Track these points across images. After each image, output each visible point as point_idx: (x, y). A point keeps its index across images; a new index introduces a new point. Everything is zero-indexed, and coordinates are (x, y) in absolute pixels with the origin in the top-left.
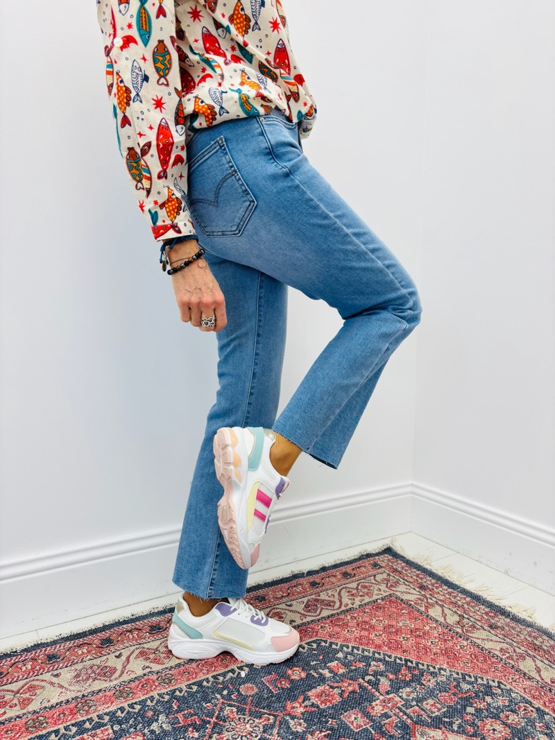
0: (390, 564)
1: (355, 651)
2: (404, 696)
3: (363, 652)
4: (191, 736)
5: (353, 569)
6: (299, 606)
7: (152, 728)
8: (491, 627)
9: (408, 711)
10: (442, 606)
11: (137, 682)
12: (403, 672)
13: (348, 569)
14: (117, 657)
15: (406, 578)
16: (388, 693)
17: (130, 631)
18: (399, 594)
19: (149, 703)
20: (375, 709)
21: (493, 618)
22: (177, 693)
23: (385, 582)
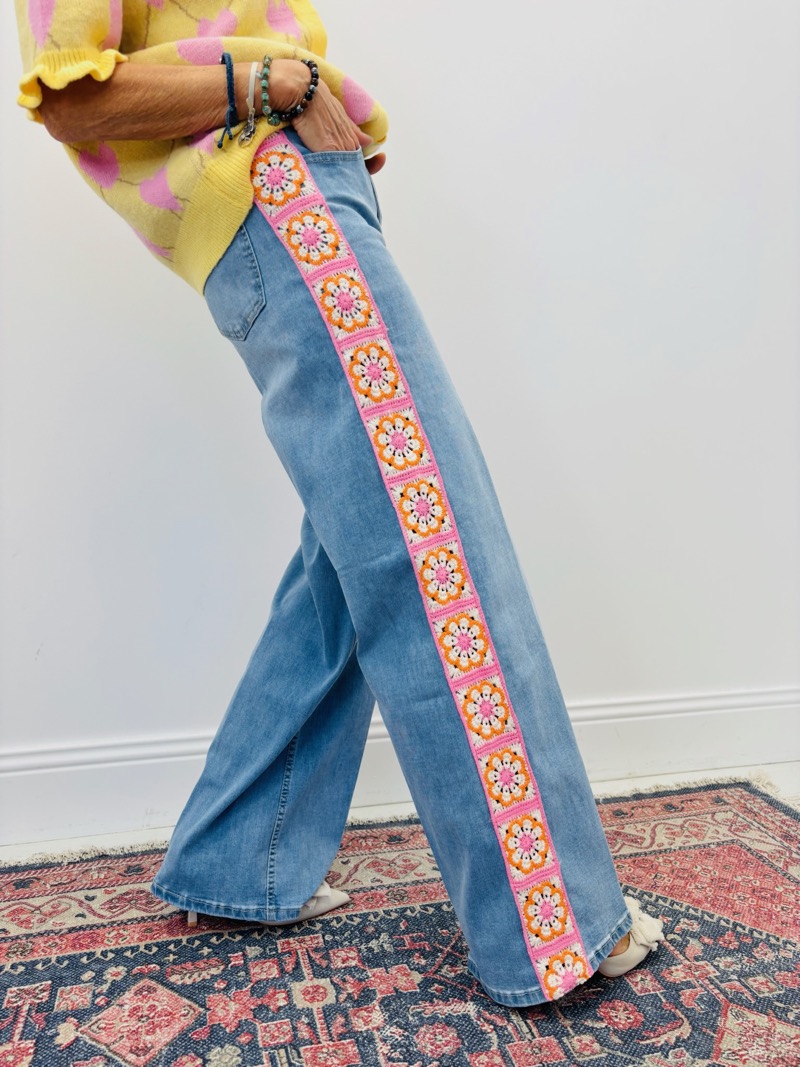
0: (743, 801)
1: (661, 902)
2: (722, 966)
3: (672, 905)
4: (416, 962)
5: (682, 802)
7: (370, 945)
9: (723, 985)
11: (361, 894)
12: (726, 937)
13: (675, 800)
14: (344, 863)
15: (763, 822)
16: (696, 959)
17: (364, 838)
18: (746, 842)
19: (371, 917)
20: (674, 974)
22: (408, 912)
23: (729, 823)
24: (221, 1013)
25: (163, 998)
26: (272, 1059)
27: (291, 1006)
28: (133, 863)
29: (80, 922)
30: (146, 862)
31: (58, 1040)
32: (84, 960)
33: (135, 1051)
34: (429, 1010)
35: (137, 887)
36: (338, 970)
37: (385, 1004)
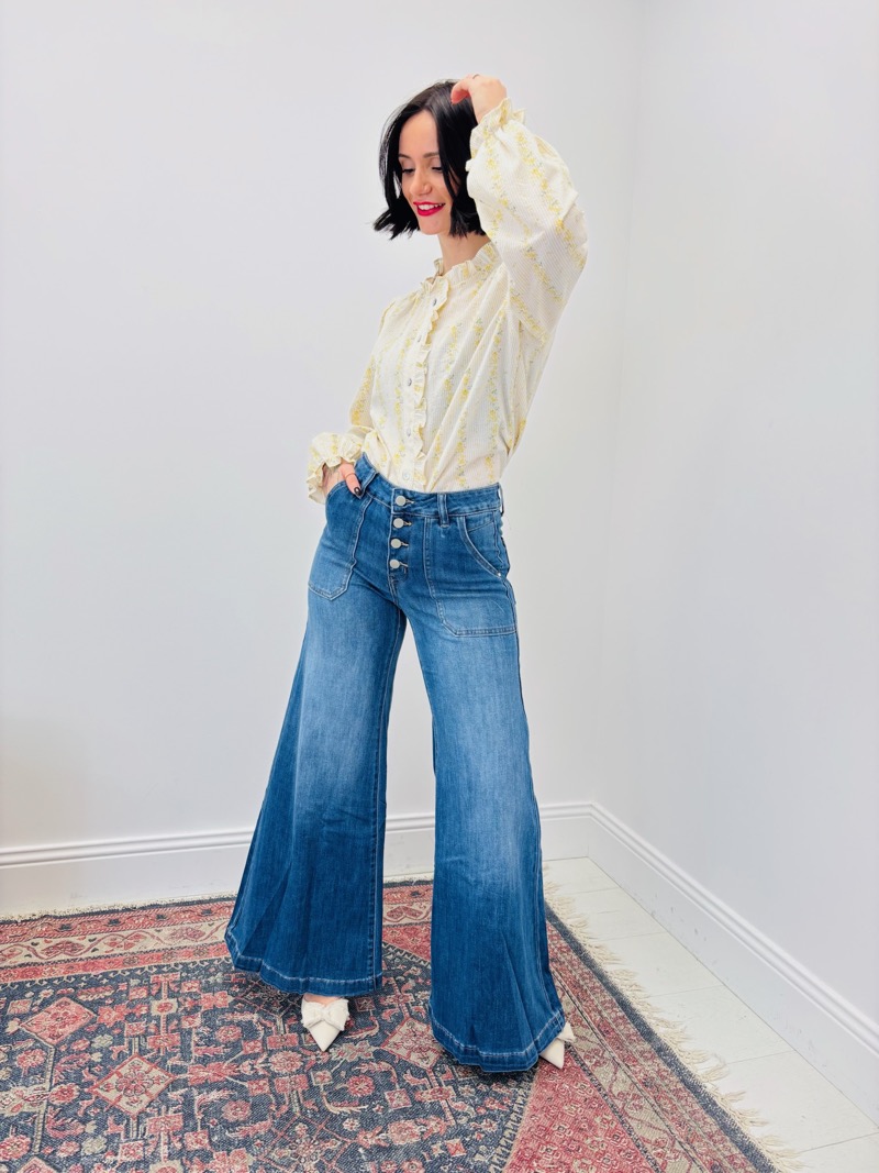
4: (233, 990)
7: (209, 979)
9: (412, 1008)
16: (406, 992)
19: (216, 962)
21: (562, 952)
24: (106, 1017)
25: (73, 1007)
26: (130, 1043)
27: (149, 1014)
28: (65, 924)
29: (28, 960)
30: (74, 923)
31: (7, 1030)
33: (52, 1037)
34: (229, 1017)
35: (66, 939)
36: (184, 994)
37: (205, 1014)
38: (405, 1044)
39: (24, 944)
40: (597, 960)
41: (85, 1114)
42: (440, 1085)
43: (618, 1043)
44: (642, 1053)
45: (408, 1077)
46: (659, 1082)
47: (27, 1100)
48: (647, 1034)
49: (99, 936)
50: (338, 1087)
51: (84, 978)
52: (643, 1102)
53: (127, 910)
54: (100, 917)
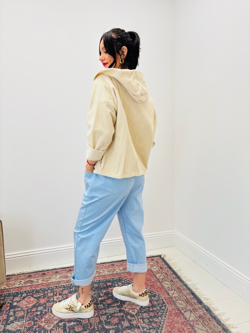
0: (157, 260)
6: (121, 268)
8: (171, 281)
10: (162, 274)
15: (158, 265)
18: (152, 269)
21: (174, 279)
23: (151, 265)
24: (41, 301)
25: (32, 298)
26: (48, 309)
27: (53, 300)
28: (29, 275)
29: (19, 286)
30: (32, 275)
31: (14, 304)
32: (19, 293)
33: (26, 307)
35: (30, 279)
36: (63, 294)
38: (128, 307)
39: (18, 281)
40: (185, 281)
41: (35, 330)
42: (138, 319)
43: (191, 305)
44: (198, 308)
45: (129, 317)
46: (204, 316)
47: (19, 326)
48: (200, 302)
49: (39, 278)
50: (108, 321)
51: (35, 290)
52: (199, 322)
53: (47, 270)
54: (39, 273)
